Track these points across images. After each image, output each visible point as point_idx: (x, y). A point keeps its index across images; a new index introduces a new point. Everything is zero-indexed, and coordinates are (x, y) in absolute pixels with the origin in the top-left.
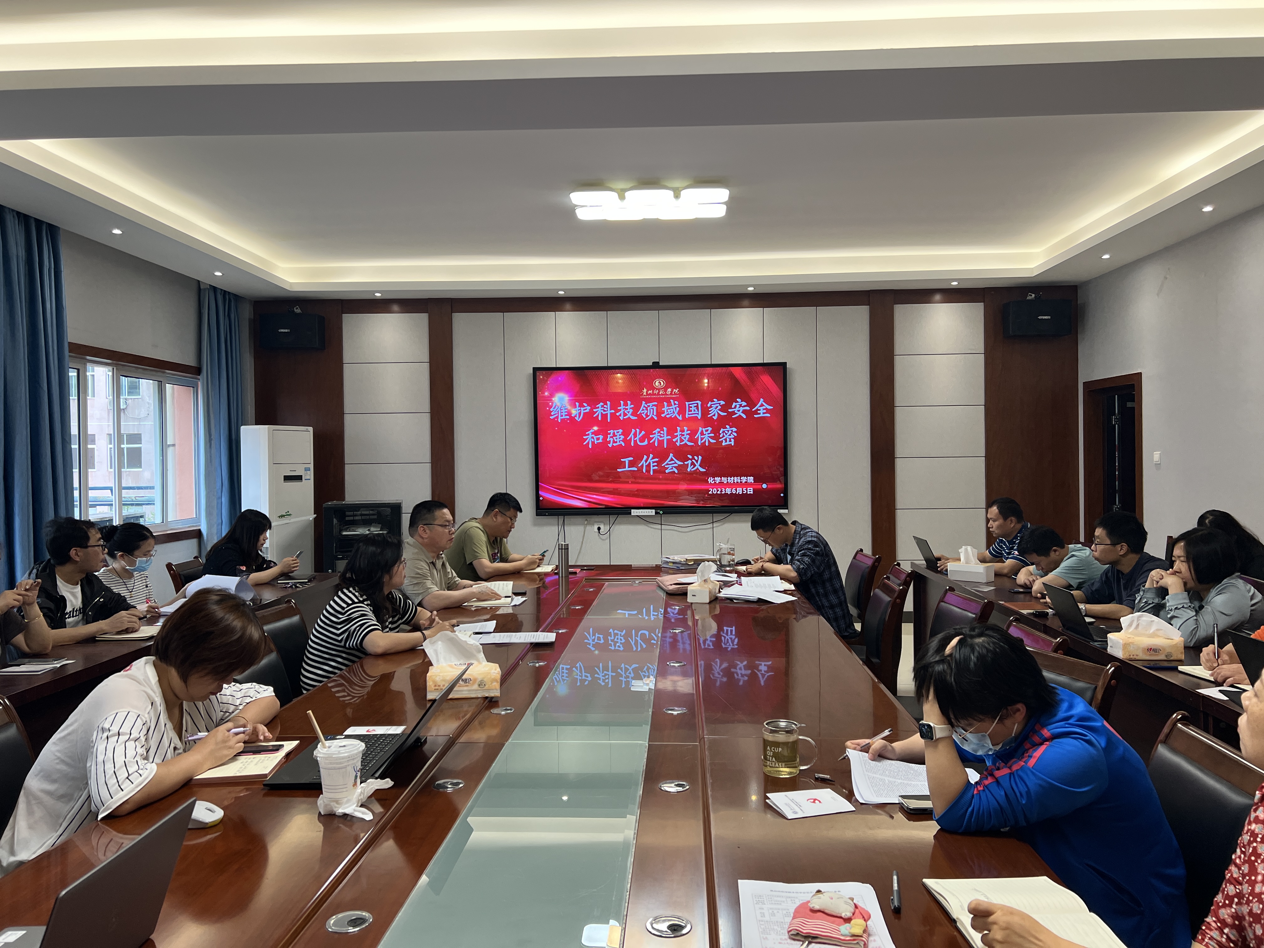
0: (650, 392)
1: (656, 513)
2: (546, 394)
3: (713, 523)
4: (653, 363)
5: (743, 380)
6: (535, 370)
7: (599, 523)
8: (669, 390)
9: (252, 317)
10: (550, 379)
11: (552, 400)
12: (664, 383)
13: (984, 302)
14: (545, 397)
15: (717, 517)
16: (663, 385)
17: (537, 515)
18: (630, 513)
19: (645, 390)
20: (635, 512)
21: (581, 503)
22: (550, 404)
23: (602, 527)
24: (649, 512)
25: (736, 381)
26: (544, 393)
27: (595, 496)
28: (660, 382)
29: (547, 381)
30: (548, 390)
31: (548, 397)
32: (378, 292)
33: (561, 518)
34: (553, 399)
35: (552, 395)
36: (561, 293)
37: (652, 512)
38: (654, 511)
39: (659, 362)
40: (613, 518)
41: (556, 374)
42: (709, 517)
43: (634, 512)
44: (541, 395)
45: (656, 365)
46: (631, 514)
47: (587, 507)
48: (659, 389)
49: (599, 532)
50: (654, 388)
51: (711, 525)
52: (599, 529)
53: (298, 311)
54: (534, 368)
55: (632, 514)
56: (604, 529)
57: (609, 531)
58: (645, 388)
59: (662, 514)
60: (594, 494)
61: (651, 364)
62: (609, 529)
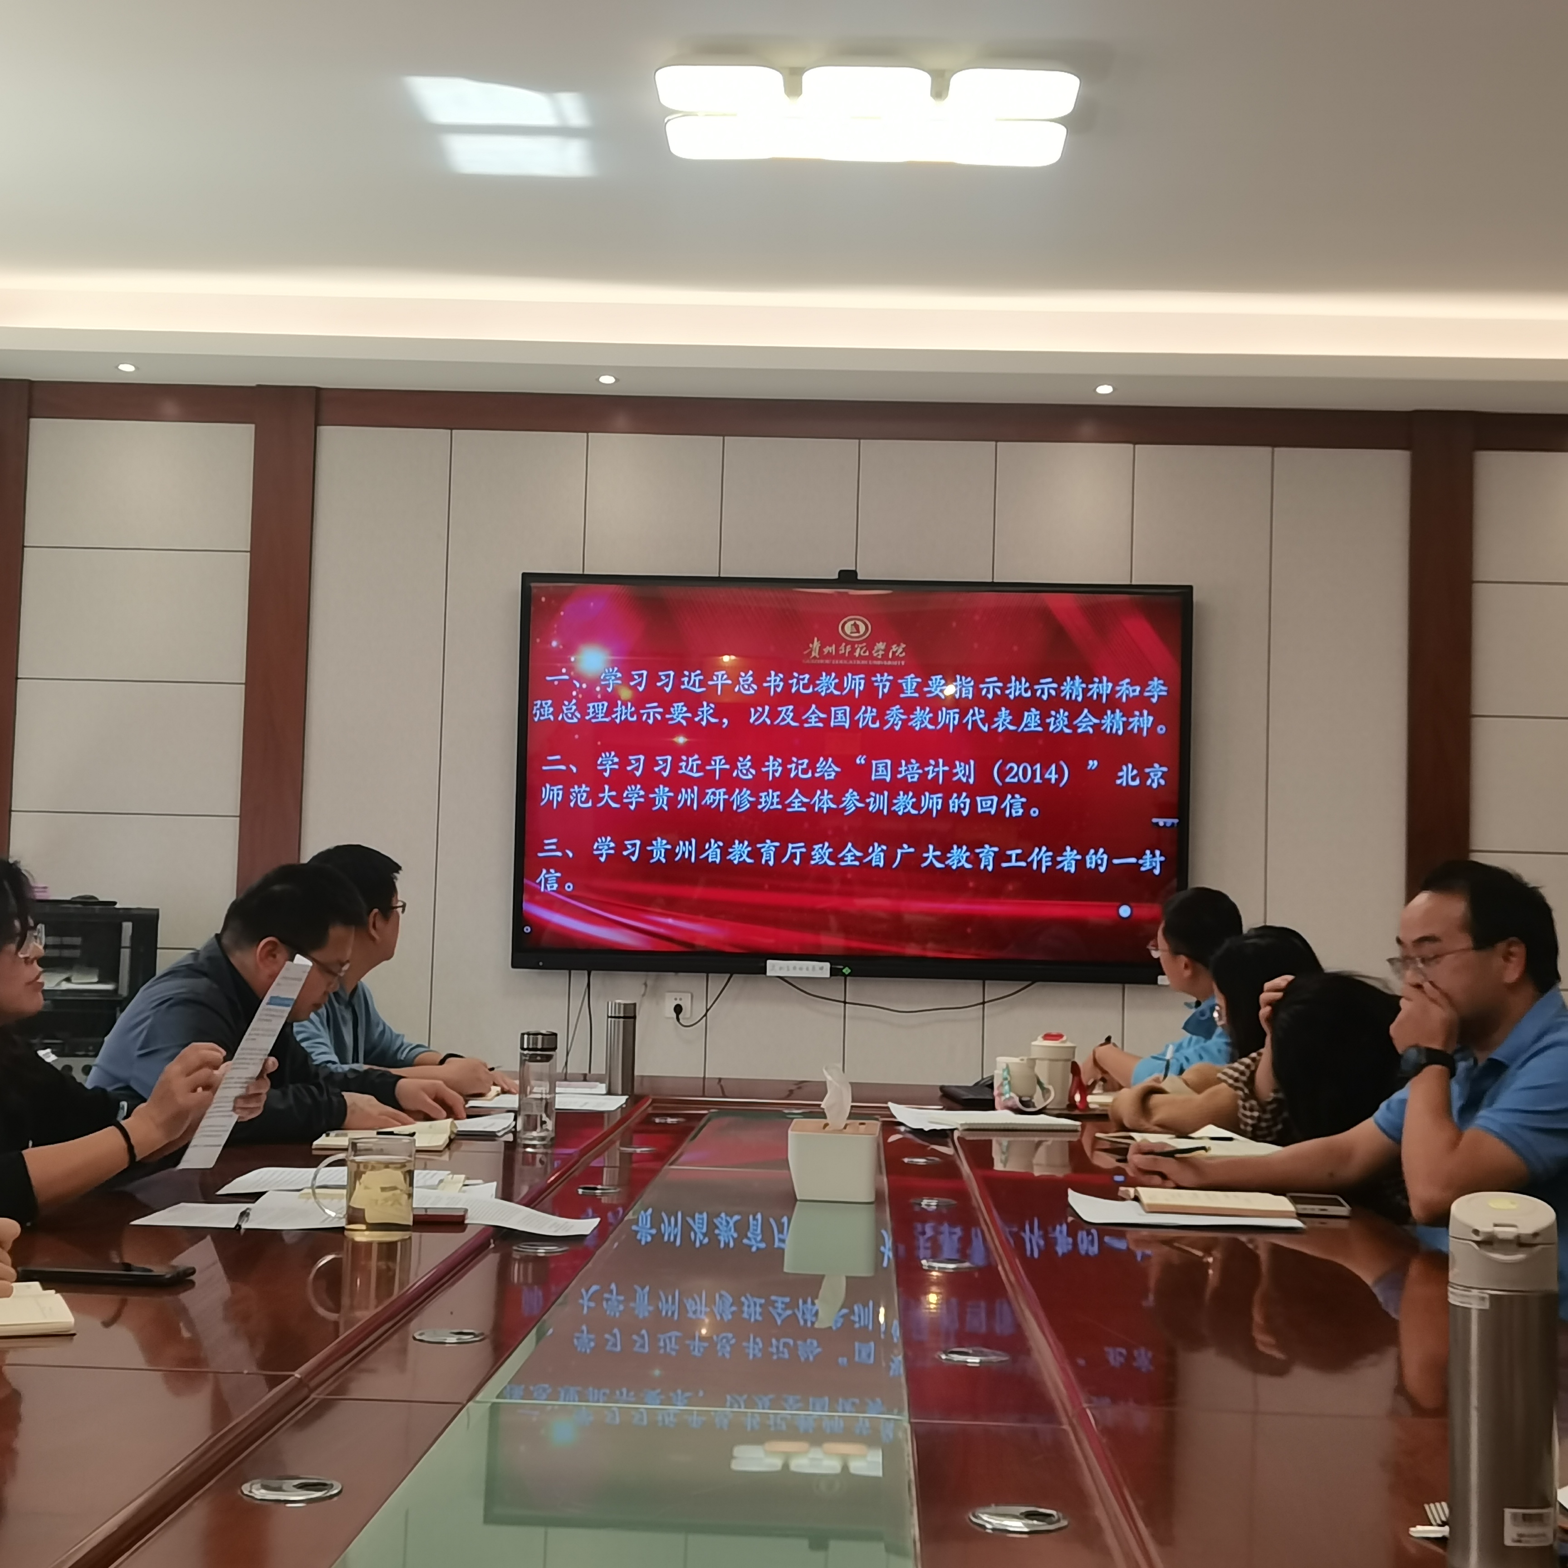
0: (826, 650)
1: (834, 972)
2: (554, 644)
3: (984, 1003)
4: (841, 573)
5: (1076, 627)
6: (529, 580)
7: (678, 995)
10: (566, 606)
11: (566, 662)
12: (867, 627)
14: (552, 651)
15: (995, 989)
16: (866, 633)
17: (514, 965)
18: (764, 971)
19: (816, 644)
20: (777, 968)
21: (633, 937)
22: (564, 670)
23: (686, 1004)
24: (814, 968)
25: (1058, 631)
26: (550, 643)
27: (670, 921)
28: (856, 627)
29: (558, 610)
30: (558, 633)
31: (557, 650)
32: (131, 362)
33: (579, 979)
34: (573, 659)
35: (570, 648)
36: (607, 380)
37: (822, 969)
38: (827, 966)
39: (854, 573)
40: (717, 981)
42: (970, 991)
43: (775, 967)
44: (542, 646)
45: (848, 578)
46: (765, 973)
47: (649, 948)
48: (853, 644)
49: (678, 1019)
50: (839, 641)
51: (977, 1011)
52: (678, 1009)
54: (524, 575)
55: (768, 974)
56: (693, 1009)
57: (705, 1015)
58: (816, 639)
59: (849, 975)
60: (668, 916)
61: (836, 577)
62: (707, 1010)
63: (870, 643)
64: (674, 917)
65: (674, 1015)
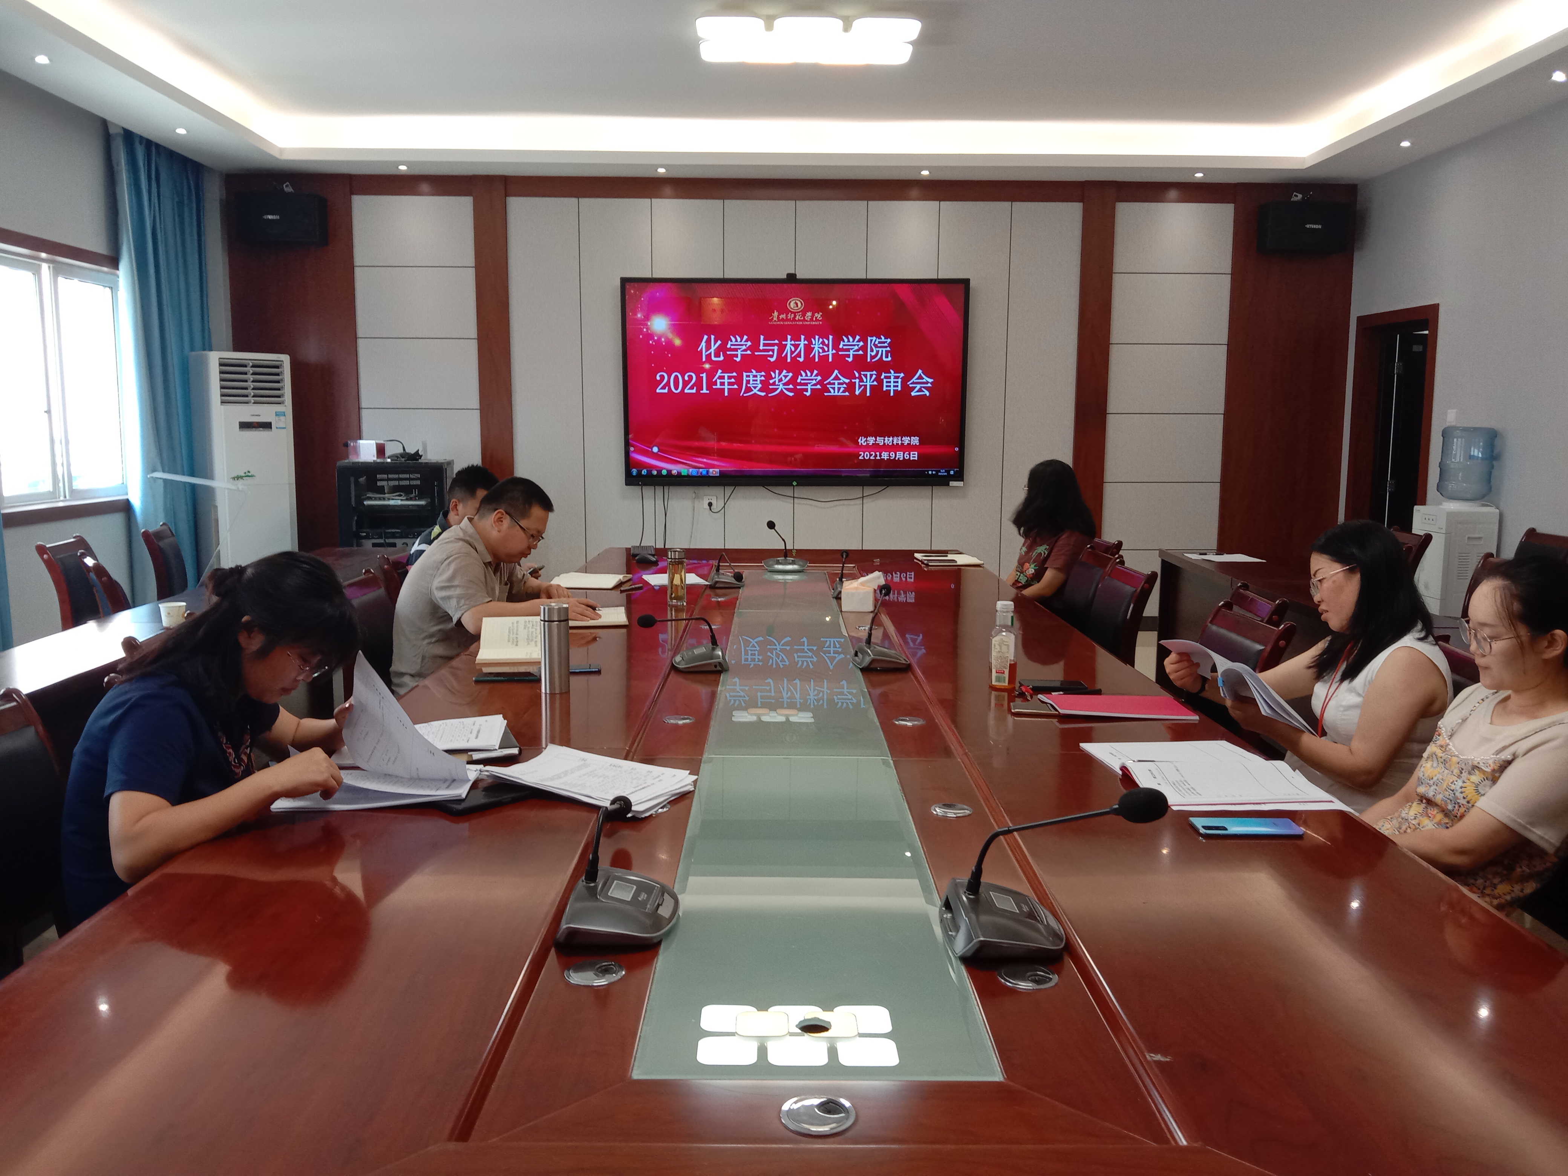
0: (781, 317)
2: (639, 315)
3: (863, 497)
4: (788, 275)
5: (912, 305)
6: (625, 281)
7: (710, 498)
8: (809, 314)
9: (224, 197)
10: (644, 295)
11: (647, 325)
12: (802, 304)
13: (1235, 203)
14: (637, 320)
15: (869, 490)
16: (801, 307)
17: (626, 485)
19: (776, 314)
21: (687, 469)
22: (645, 330)
23: (714, 502)
25: (902, 307)
26: (637, 315)
27: (705, 460)
28: (797, 304)
29: (641, 297)
30: (642, 310)
31: (641, 320)
32: (403, 163)
33: (659, 490)
34: (649, 324)
35: (647, 318)
36: (661, 171)
39: (795, 274)
40: (729, 490)
41: (651, 288)
42: (856, 491)
44: (632, 317)
45: (791, 278)
47: (694, 473)
48: (795, 313)
49: (710, 509)
50: (787, 311)
51: (859, 502)
52: (710, 504)
53: (288, 188)
54: (622, 278)
56: (718, 505)
57: (724, 507)
58: (775, 311)
59: (796, 485)
60: (703, 458)
61: (785, 277)
62: (725, 504)
63: (804, 312)
64: (706, 457)
65: (708, 507)
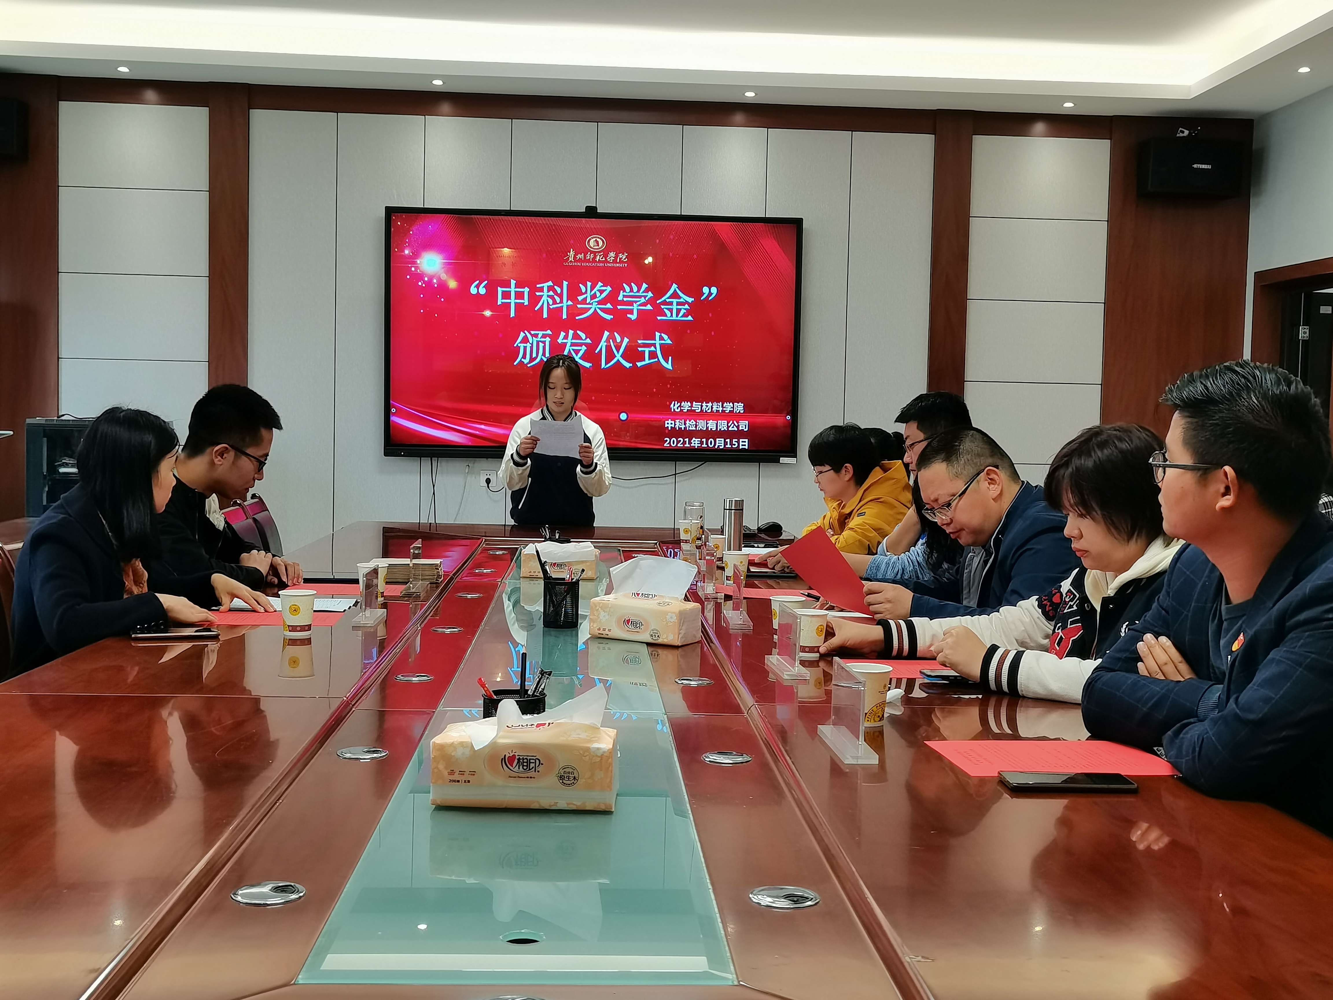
0: (579, 256)
2: (407, 252)
3: (675, 474)
4: (587, 208)
5: (733, 244)
6: (390, 212)
7: (488, 473)
8: (612, 254)
10: (414, 228)
11: (415, 263)
12: (603, 242)
13: (1111, 139)
14: (405, 257)
15: (682, 467)
16: (603, 246)
17: (386, 454)
19: (572, 253)
21: (458, 436)
22: (413, 269)
23: (493, 477)
25: (722, 246)
26: (404, 251)
28: (597, 242)
29: (409, 231)
30: (410, 245)
31: (409, 257)
32: (124, 65)
33: (426, 462)
34: (418, 262)
35: (416, 255)
36: (438, 83)
39: (596, 207)
41: (423, 219)
42: (668, 468)
44: (398, 253)
45: (591, 212)
47: (470, 444)
48: (595, 253)
49: (488, 487)
50: (586, 251)
51: (671, 479)
52: (488, 481)
54: (387, 208)
56: (497, 481)
58: (572, 250)
60: (481, 424)
61: (584, 210)
63: (606, 252)
64: (485, 424)
65: (486, 484)
